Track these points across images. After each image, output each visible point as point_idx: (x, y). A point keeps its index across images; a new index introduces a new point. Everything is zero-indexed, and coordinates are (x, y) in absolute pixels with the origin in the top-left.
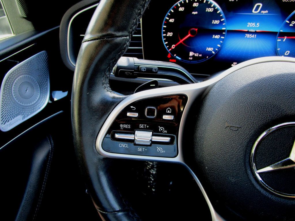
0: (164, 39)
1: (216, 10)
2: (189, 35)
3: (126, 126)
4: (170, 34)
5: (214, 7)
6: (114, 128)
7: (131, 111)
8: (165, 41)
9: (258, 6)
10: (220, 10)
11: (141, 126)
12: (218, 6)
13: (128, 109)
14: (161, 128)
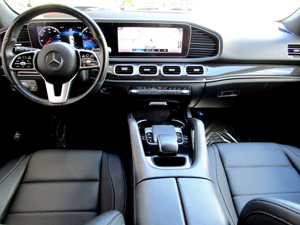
0: (40, 43)
1: (57, 31)
2: (50, 41)
3: (18, 61)
4: (42, 41)
5: (56, 30)
6: (15, 62)
7: (19, 57)
8: (41, 43)
9: (71, 30)
10: (58, 31)
11: (22, 61)
12: (57, 30)
13: (18, 57)
14: (28, 61)
